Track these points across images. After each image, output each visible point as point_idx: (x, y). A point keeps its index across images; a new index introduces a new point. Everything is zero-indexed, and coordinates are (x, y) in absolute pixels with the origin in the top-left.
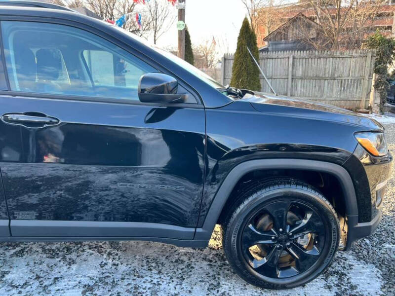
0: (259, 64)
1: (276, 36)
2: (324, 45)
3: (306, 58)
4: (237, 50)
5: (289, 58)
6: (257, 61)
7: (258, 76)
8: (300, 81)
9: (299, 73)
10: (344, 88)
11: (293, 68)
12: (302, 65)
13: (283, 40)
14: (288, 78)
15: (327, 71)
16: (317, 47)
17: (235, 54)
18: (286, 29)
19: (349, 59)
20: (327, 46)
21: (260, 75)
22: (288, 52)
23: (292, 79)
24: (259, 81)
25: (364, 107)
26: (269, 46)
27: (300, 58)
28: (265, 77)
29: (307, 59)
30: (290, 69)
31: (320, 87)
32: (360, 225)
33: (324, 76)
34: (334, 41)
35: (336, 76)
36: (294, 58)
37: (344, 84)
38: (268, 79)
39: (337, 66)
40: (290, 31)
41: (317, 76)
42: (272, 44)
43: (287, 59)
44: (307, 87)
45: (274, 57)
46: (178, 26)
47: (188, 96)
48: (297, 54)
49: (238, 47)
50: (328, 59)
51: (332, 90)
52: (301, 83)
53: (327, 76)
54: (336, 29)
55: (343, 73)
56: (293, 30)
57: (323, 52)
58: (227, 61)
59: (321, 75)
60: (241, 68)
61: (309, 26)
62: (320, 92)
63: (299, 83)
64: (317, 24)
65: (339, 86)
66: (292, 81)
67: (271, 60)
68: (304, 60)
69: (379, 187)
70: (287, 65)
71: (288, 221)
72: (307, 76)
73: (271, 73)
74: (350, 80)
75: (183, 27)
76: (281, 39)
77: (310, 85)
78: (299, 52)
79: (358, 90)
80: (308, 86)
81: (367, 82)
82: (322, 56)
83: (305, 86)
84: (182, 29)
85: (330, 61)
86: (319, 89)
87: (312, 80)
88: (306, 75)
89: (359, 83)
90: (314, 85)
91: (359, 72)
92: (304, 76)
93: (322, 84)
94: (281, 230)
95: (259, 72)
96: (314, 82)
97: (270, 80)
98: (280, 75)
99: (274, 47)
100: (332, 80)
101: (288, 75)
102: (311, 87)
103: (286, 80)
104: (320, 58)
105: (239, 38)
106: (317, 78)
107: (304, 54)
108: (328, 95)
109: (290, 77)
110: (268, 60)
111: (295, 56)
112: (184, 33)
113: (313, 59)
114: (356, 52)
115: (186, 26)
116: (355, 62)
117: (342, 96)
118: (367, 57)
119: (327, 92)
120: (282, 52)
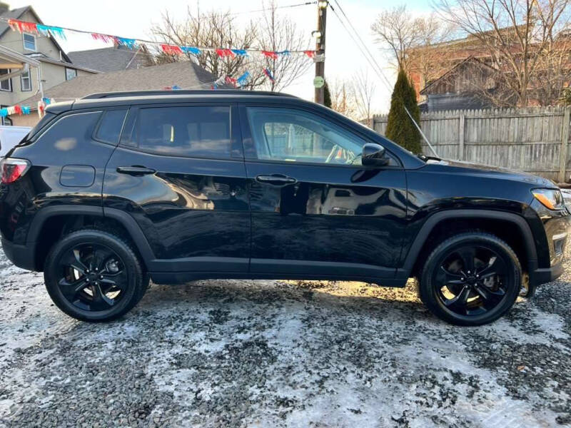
0: (420, 127)
1: (437, 88)
2: (507, 99)
3: (482, 119)
4: (391, 110)
5: (459, 119)
6: (418, 124)
7: (419, 142)
8: (475, 148)
9: (474, 137)
10: (535, 155)
11: (465, 131)
12: (478, 127)
13: (448, 93)
14: (458, 145)
15: (511, 134)
16: (496, 102)
17: (389, 116)
18: (452, 78)
19: (540, 119)
20: (511, 100)
21: (421, 141)
22: (457, 111)
23: (465, 145)
24: (420, 148)
25: (563, 180)
26: (428, 101)
27: (474, 119)
28: (429, 143)
29: (484, 120)
30: (462, 133)
31: (502, 155)
32: (539, 270)
33: (507, 141)
34: (520, 93)
35: (524, 140)
36: (466, 119)
37: (535, 151)
38: (433, 145)
39: (524, 128)
40: (458, 81)
41: (497, 141)
42: (433, 99)
43: (457, 120)
44: (484, 155)
45: (439, 118)
46: (315, 82)
47: (391, 160)
48: (470, 113)
49: (392, 106)
50: (512, 119)
51: (519, 159)
52: (477, 149)
53: (511, 140)
54: (522, 76)
55: (533, 136)
56: (461, 79)
57: (505, 110)
58: (377, 124)
59: (503, 140)
60: (397, 132)
61: (485, 74)
62: (502, 162)
63: (474, 150)
64: (496, 70)
65: (528, 153)
66: (465, 148)
67: (436, 122)
68: (480, 121)
69: (556, 237)
70: (457, 128)
71: (475, 266)
72: (485, 141)
73: (436, 139)
74: (542, 146)
75: (322, 84)
76: (445, 92)
77: (488, 153)
78: (473, 111)
79: (555, 158)
80: (486, 154)
81: (566, 148)
82: (504, 116)
83: (482, 154)
84: (320, 86)
85: (514, 122)
86: (501, 158)
87: (491, 147)
88: (483, 139)
89: (555, 149)
90: (494, 153)
91: (554, 134)
92: (481, 141)
93: (506, 151)
94: (469, 272)
95: (420, 137)
96: (494, 149)
97: (435, 147)
98: (448, 141)
99: (435, 102)
100: (519, 146)
101: (459, 140)
102: (490, 156)
103: (457, 146)
104: (501, 118)
105: (394, 95)
106: (498, 143)
107: (480, 113)
108: (514, 164)
109: (462, 143)
110: (432, 122)
111: (468, 115)
112: (322, 91)
113: (492, 120)
114: (549, 110)
115: (325, 82)
116: (549, 122)
117: (533, 166)
118: (564, 115)
119: (513, 162)
120: (450, 111)
